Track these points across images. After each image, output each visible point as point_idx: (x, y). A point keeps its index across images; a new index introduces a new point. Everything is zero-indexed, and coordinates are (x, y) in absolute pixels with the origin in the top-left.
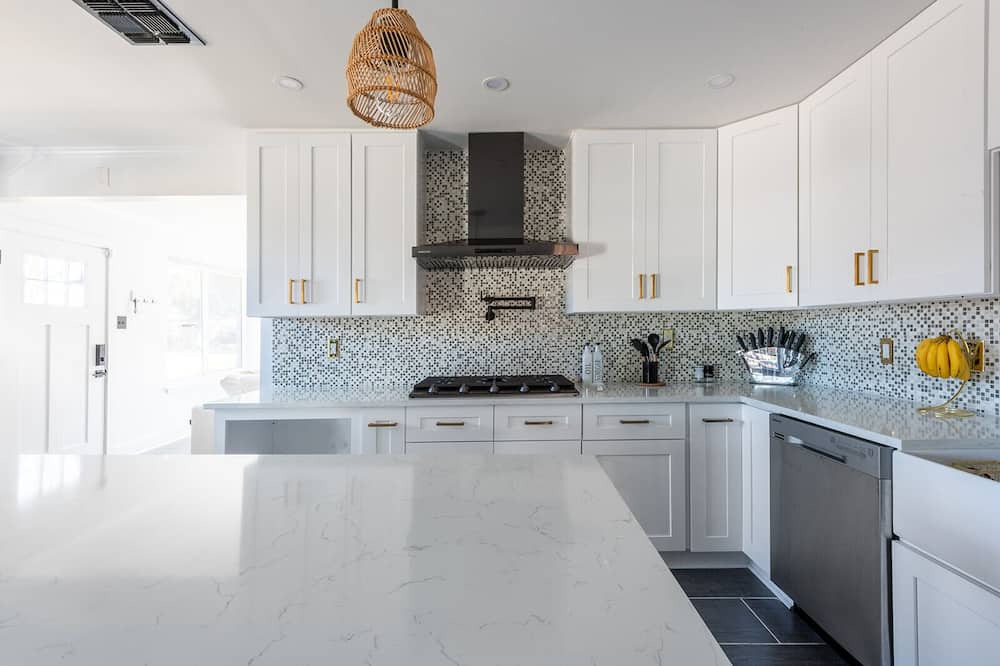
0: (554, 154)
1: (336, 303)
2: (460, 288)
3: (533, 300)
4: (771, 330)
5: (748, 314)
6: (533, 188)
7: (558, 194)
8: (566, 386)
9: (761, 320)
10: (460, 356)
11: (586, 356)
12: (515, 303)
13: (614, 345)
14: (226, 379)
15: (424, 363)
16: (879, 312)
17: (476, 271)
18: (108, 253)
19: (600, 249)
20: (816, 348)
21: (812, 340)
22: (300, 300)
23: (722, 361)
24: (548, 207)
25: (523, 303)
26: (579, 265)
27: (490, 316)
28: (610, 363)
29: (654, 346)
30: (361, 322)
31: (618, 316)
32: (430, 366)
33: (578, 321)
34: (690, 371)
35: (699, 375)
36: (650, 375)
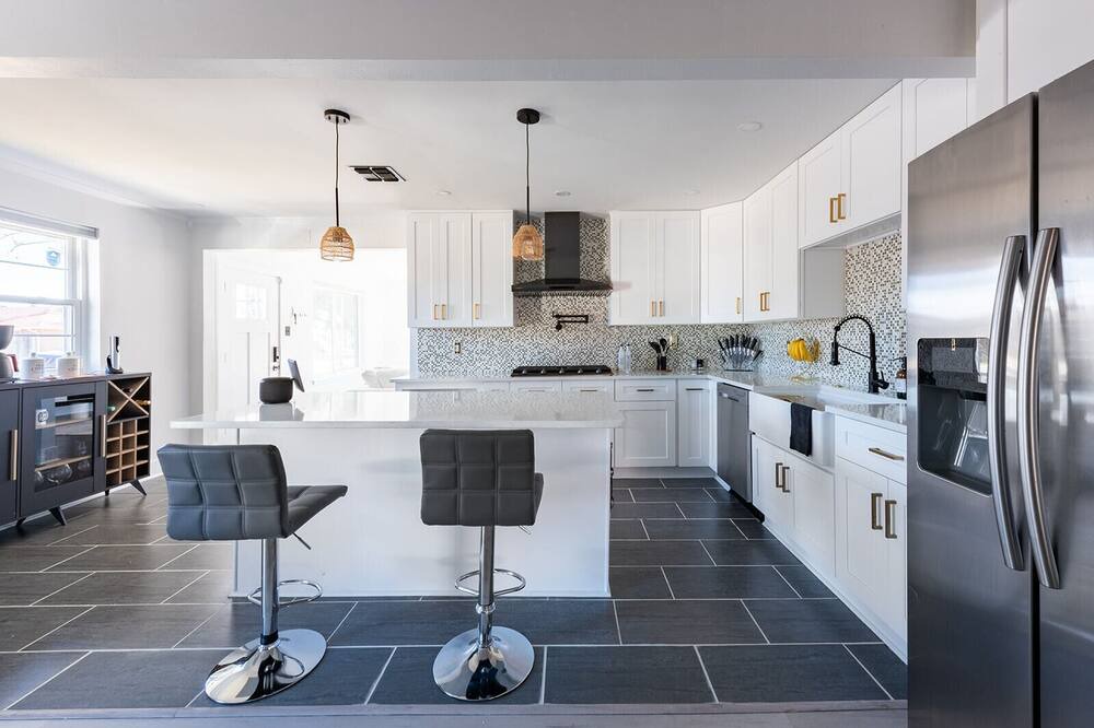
0: (600, 222)
1: (463, 319)
2: (539, 309)
3: (587, 317)
4: (737, 336)
5: (726, 326)
6: (586, 244)
7: (602, 248)
8: (605, 370)
9: (734, 330)
10: (539, 353)
11: (621, 353)
12: (575, 319)
13: (639, 346)
14: (367, 372)
15: (516, 358)
16: (786, 325)
17: (550, 298)
18: (280, 280)
19: (627, 286)
20: (763, 348)
21: (760, 343)
22: (440, 317)
23: (709, 356)
24: (596, 256)
25: (580, 319)
26: (614, 295)
27: (559, 327)
28: (636, 357)
29: (664, 346)
30: (474, 331)
31: (642, 327)
32: (520, 360)
33: (616, 331)
34: (689, 363)
35: (694, 365)
36: (662, 365)
